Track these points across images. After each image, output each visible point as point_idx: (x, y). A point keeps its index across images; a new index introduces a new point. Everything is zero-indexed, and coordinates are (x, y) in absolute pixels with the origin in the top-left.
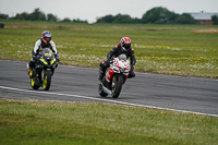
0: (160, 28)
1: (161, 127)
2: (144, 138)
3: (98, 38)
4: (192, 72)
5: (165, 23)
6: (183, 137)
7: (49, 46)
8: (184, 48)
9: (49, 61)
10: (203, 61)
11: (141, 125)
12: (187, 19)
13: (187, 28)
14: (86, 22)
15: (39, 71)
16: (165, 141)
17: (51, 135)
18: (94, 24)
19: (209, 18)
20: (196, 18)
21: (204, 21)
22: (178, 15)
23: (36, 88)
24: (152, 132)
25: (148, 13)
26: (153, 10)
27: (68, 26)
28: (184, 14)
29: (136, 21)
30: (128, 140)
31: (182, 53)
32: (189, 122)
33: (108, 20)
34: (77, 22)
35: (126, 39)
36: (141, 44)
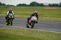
0: (34, 7)
1: (35, 35)
2: (30, 38)
3: (17, 10)
4: (43, 19)
5: (36, 6)
6: (41, 37)
7: (11, 13)
8: (41, 13)
9: (11, 17)
10: (46, 17)
11: (29, 34)
12: (42, 5)
13: (42, 7)
14: (14, 6)
15: (8, 20)
16: (36, 38)
17: (4, 37)
18: (16, 6)
19: (48, 5)
20: (45, 5)
21: (47, 5)
22: (39, 4)
23: (8, 25)
24: (32, 36)
25: (31, 3)
26: (33, 3)
27: (8, 7)
28: (41, 4)
29: (28, 5)
30: (26, 38)
31: (41, 14)
32: (43, 33)
33: (20, 5)
34: (11, 6)
35: (36, 12)
36: (29, 12)
